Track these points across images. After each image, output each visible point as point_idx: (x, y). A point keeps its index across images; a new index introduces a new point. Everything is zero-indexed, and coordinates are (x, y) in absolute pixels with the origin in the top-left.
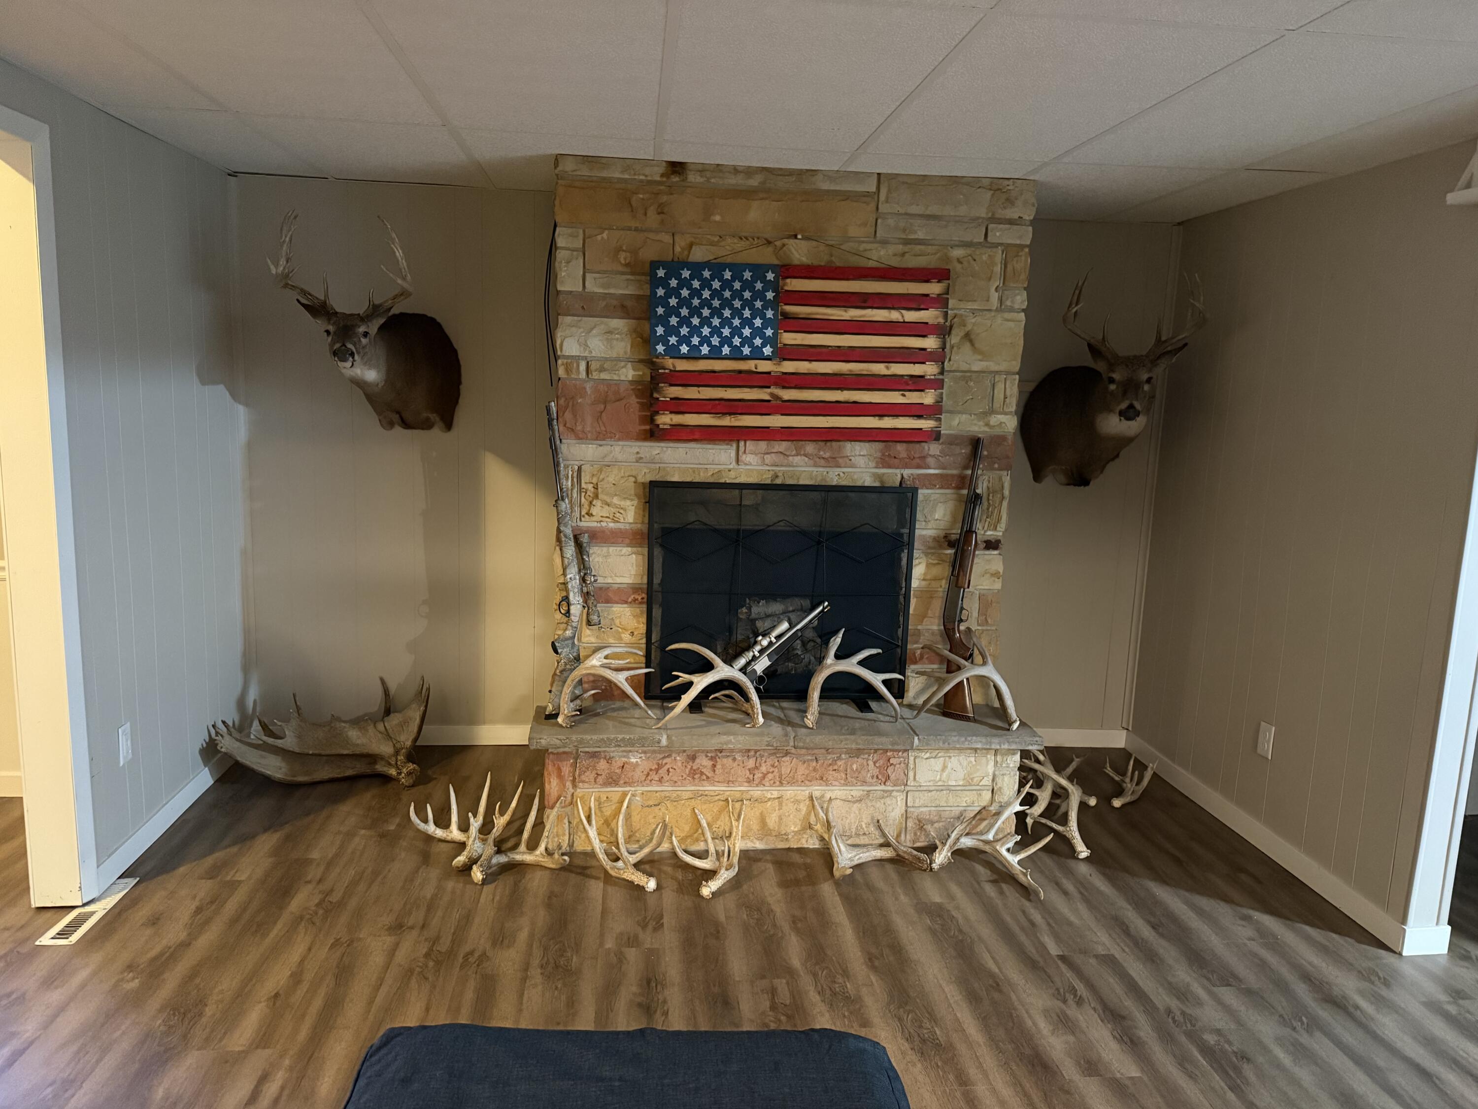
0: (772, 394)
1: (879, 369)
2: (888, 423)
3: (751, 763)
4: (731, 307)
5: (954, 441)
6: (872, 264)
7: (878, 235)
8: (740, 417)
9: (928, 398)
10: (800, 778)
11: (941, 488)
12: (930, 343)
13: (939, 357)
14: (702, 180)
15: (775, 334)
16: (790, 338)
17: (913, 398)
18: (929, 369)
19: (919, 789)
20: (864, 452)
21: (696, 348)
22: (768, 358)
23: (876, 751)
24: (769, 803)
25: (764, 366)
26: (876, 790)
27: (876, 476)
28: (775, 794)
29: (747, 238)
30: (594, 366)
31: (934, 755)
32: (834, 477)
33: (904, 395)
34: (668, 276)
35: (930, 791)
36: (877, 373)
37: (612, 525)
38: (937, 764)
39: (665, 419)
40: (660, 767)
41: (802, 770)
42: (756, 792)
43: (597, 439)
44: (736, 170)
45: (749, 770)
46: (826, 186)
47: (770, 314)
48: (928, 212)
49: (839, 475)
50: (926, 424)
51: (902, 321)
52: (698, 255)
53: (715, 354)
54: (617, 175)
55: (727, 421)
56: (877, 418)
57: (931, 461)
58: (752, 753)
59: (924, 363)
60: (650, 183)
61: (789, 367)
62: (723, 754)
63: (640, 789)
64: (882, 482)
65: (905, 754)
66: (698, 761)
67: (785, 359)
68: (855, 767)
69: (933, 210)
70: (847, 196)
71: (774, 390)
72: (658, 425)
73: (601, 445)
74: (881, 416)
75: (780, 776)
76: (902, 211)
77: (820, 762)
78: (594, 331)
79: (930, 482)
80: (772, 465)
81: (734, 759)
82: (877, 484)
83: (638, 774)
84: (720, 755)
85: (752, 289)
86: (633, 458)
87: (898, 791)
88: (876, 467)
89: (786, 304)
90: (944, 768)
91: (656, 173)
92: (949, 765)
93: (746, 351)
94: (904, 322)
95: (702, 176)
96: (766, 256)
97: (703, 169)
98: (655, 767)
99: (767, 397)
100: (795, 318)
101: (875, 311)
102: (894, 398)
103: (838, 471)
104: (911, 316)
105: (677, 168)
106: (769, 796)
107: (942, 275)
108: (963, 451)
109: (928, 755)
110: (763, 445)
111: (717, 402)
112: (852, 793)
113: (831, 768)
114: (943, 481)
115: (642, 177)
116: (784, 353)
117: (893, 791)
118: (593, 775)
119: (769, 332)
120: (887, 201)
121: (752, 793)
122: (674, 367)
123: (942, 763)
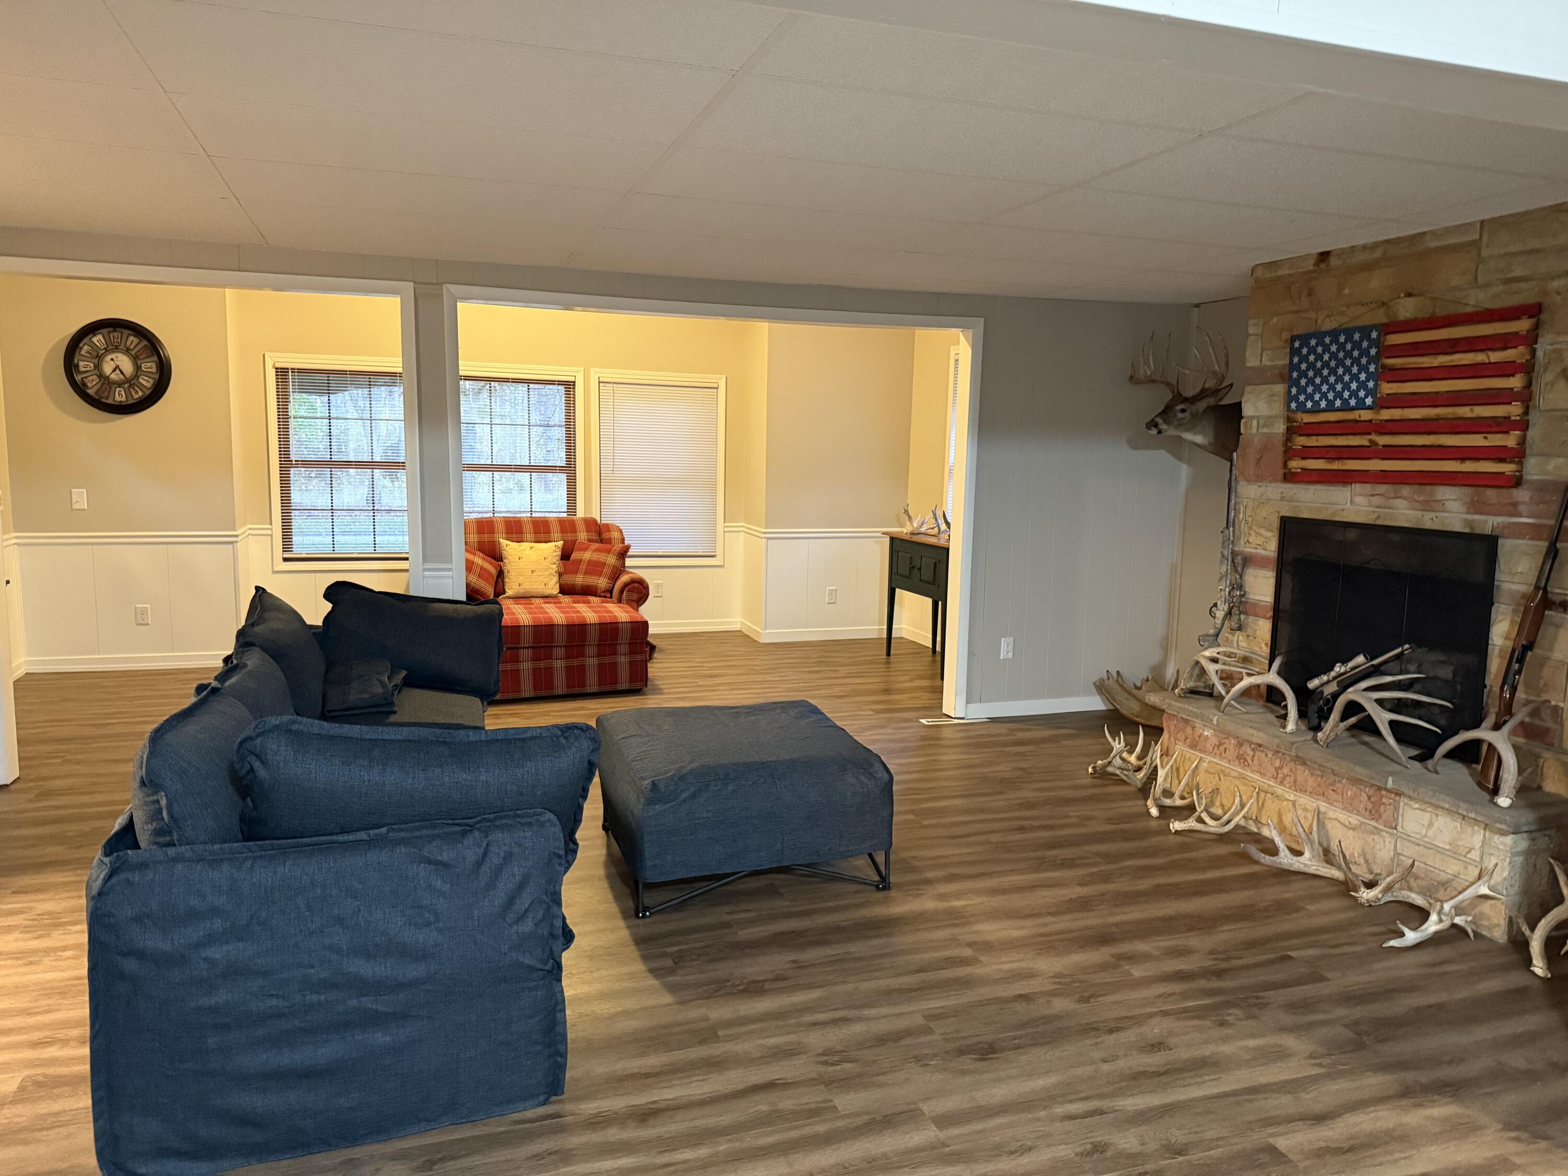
0: (1370, 441)
1: (1465, 412)
2: (1469, 467)
3: (1277, 763)
4: (1344, 366)
5: (1543, 488)
6: (1469, 309)
7: (1479, 280)
8: (1345, 461)
9: (1510, 440)
10: (1309, 789)
11: (1532, 539)
12: (1516, 382)
13: (1526, 397)
14: (1340, 262)
15: (1376, 386)
16: (1387, 388)
17: (1496, 440)
18: (1514, 410)
19: (1407, 838)
20: (1454, 497)
21: (1317, 403)
22: (1369, 408)
23: (1372, 785)
24: (1285, 803)
25: (1366, 415)
26: (1368, 824)
27: (1469, 523)
28: (1292, 798)
29: (1367, 304)
30: (1262, 422)
31: (1423, 807)
32: (1429, 521)
33: (1486, 438)
34: (1301, 347)
35: (1418, 845)
36: (1462, 416)
37: (1263, 552)
38: (1426, 817)
39: (1296, 464)
40: (1221, 744)
41: (1311, 782)
42: (1279, 790)
43: (1258, 481)
44: (1364, 247)
45: (1275, 768)
46: (1434, 244)
47: (1372, 368)
48: (1526, 248)
49: (1432, 519)
50: (1507, 468)
51: (1487, 361)
52: (1329, 325)
53: (1330, 408)
54: (1287, 272)
55: (1336, 465)
56: (1459, 462)
57: (1522, 508)
58: (1280, 755)
59: (1510, 403)
60: (1308, 272)
61: (1386, 414)
62: (1261, 749)
63: (1210, 758)
64: (1472, 528)
65: (1397, 798)
66: (1243, 748)
67: (1382, 407)
68: (1349, 793)
69: (1534, 244)
70: (1453, 249)
71: (1374, 437)
72: (1290, 469)
73: (1260, 486)
74: (1463, 460)
75: (1295, 781)
76: (1503, 252)
77: (1324, 779)
78: (1262, 396)
79: (1518, 531)
80: (1377, 507)
81: (1266, 755)
82: (1467, 530)
83: (1209, 747)
84: (1258, 748)
85: (1360, 348)
86: (1279, 496)
87: (1387, 832)
88: (1468, 513)
89: (1387, 358)
90: (1430, 825)
91: (1310, 265)
92: (1436, 825)
93: (1353, 402)
94: (1490, 363)
95: (1339, 259)
96: (1380, 317)
97: (1342, 252)
98: (1217, 743)
99: (1367, 443)
100: (1392, 369)
101: (1462, 356)
102: (1476, 440)
103: (1432, 515)
104: (1495, 357)
105: (1324, 256)
106: (1287, 797)
107: (1534, 311)
108: (1554, 498)
109: (1417, 806)
110: (1368, 487)
111: (1330, 449)
112: (1350, 819)
113: (1331, 788)
114: (1534, 532)
115: (1301, 270)
116: (1383, 403)
117: (1383, 830)
118: (1183, 737)
119: (1371, 384)
120: (1487, 247)
121: (1276, 789)
122: (1302, 420)
123: (1428, 820)
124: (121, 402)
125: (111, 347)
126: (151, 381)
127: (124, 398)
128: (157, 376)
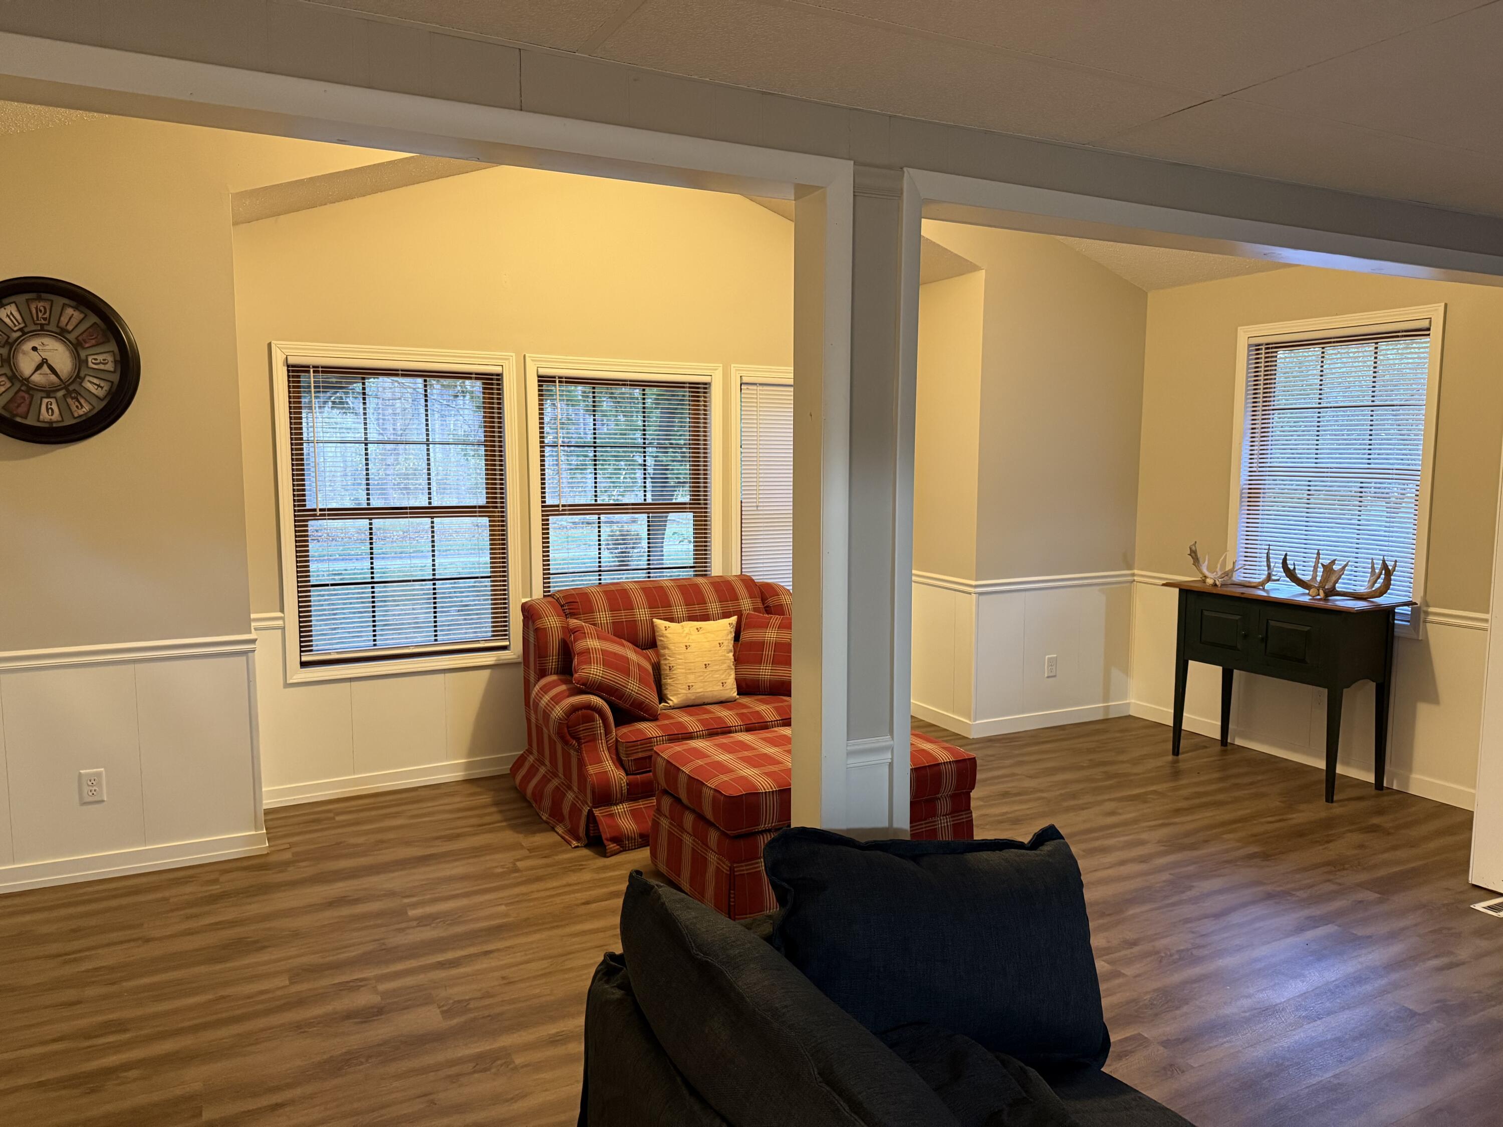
124: (51, 422)
125: (34, 328)
126: (106, 386)
127: (56, 416)
128: (116, 378)
